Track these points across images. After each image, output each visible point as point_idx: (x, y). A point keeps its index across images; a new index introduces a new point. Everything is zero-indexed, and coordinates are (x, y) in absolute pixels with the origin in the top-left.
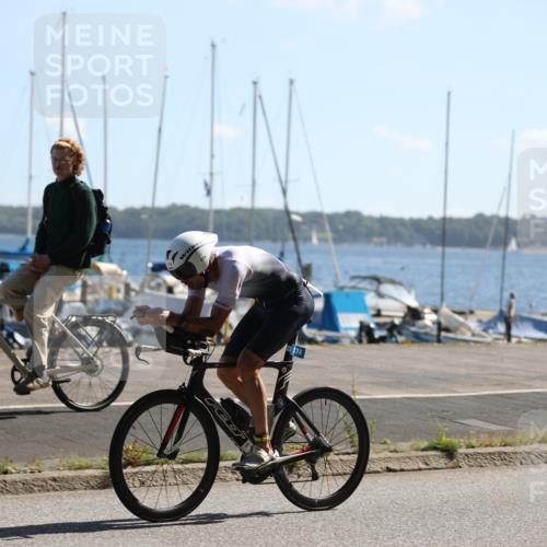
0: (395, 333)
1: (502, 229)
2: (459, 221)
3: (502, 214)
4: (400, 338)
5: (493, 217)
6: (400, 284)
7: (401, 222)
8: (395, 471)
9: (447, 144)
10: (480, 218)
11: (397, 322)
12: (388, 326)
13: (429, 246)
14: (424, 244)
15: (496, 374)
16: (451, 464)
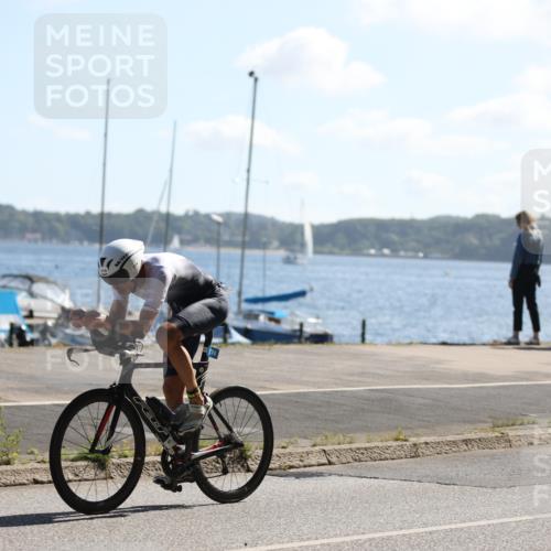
0: (49, 336)
1: (163, 225)
2: (119, 216)
3: (163, 209)
4: (54, 341)
5: (153, 213)
6: (55, 283)
7: (57, 217)
8: (42, 483)
9: (106, 135)
10: (140, 212)
11: (50, 323)
12: (41, 328)
13: (86, 243)
14: (81, 241)
15: (152, 379)
16: (103, 475)
